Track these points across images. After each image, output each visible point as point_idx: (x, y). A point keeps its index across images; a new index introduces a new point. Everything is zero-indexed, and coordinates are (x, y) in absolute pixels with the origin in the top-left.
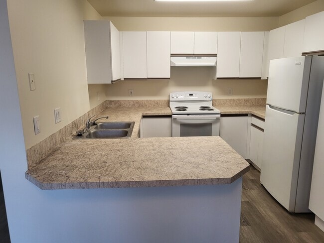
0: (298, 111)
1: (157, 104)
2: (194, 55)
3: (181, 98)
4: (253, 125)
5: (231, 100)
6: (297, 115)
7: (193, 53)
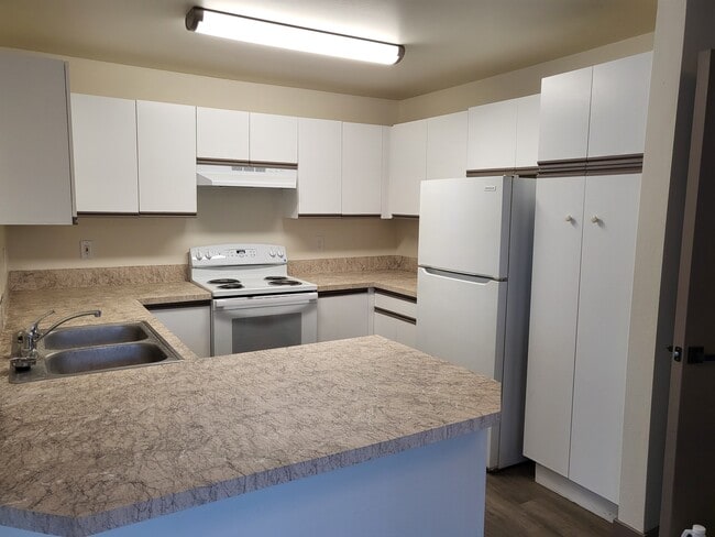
0: (497, 276)
1: (157, 276)
2: (249, 162)
3: (218, 258)
4: (378, 310)
5: (321, 261)
6: (495, 285)
7: (247, 159)
